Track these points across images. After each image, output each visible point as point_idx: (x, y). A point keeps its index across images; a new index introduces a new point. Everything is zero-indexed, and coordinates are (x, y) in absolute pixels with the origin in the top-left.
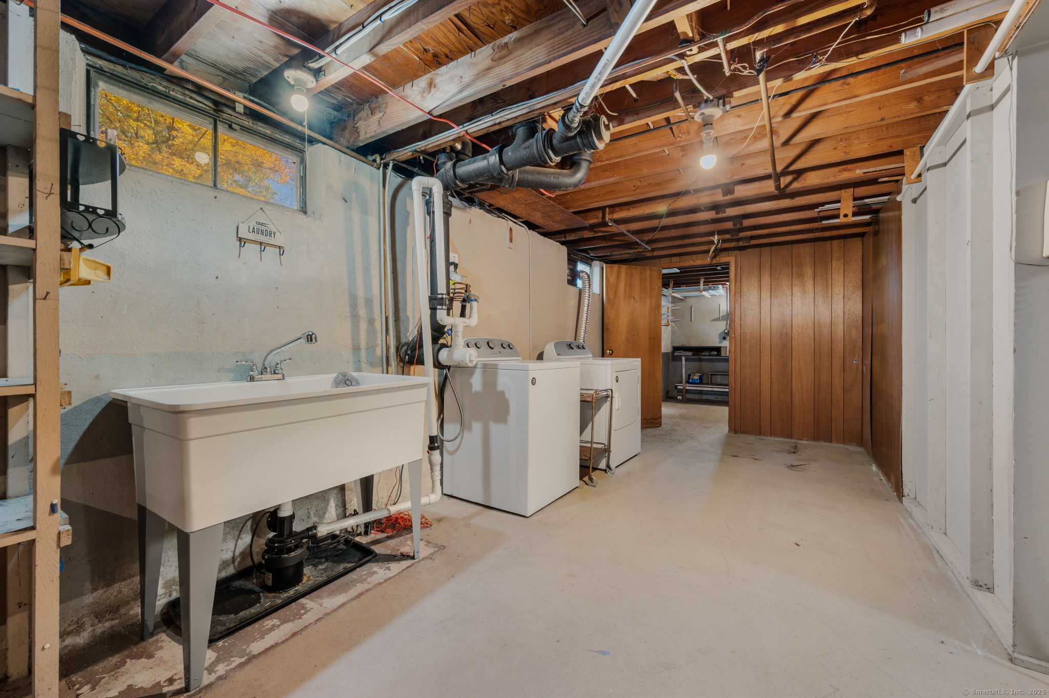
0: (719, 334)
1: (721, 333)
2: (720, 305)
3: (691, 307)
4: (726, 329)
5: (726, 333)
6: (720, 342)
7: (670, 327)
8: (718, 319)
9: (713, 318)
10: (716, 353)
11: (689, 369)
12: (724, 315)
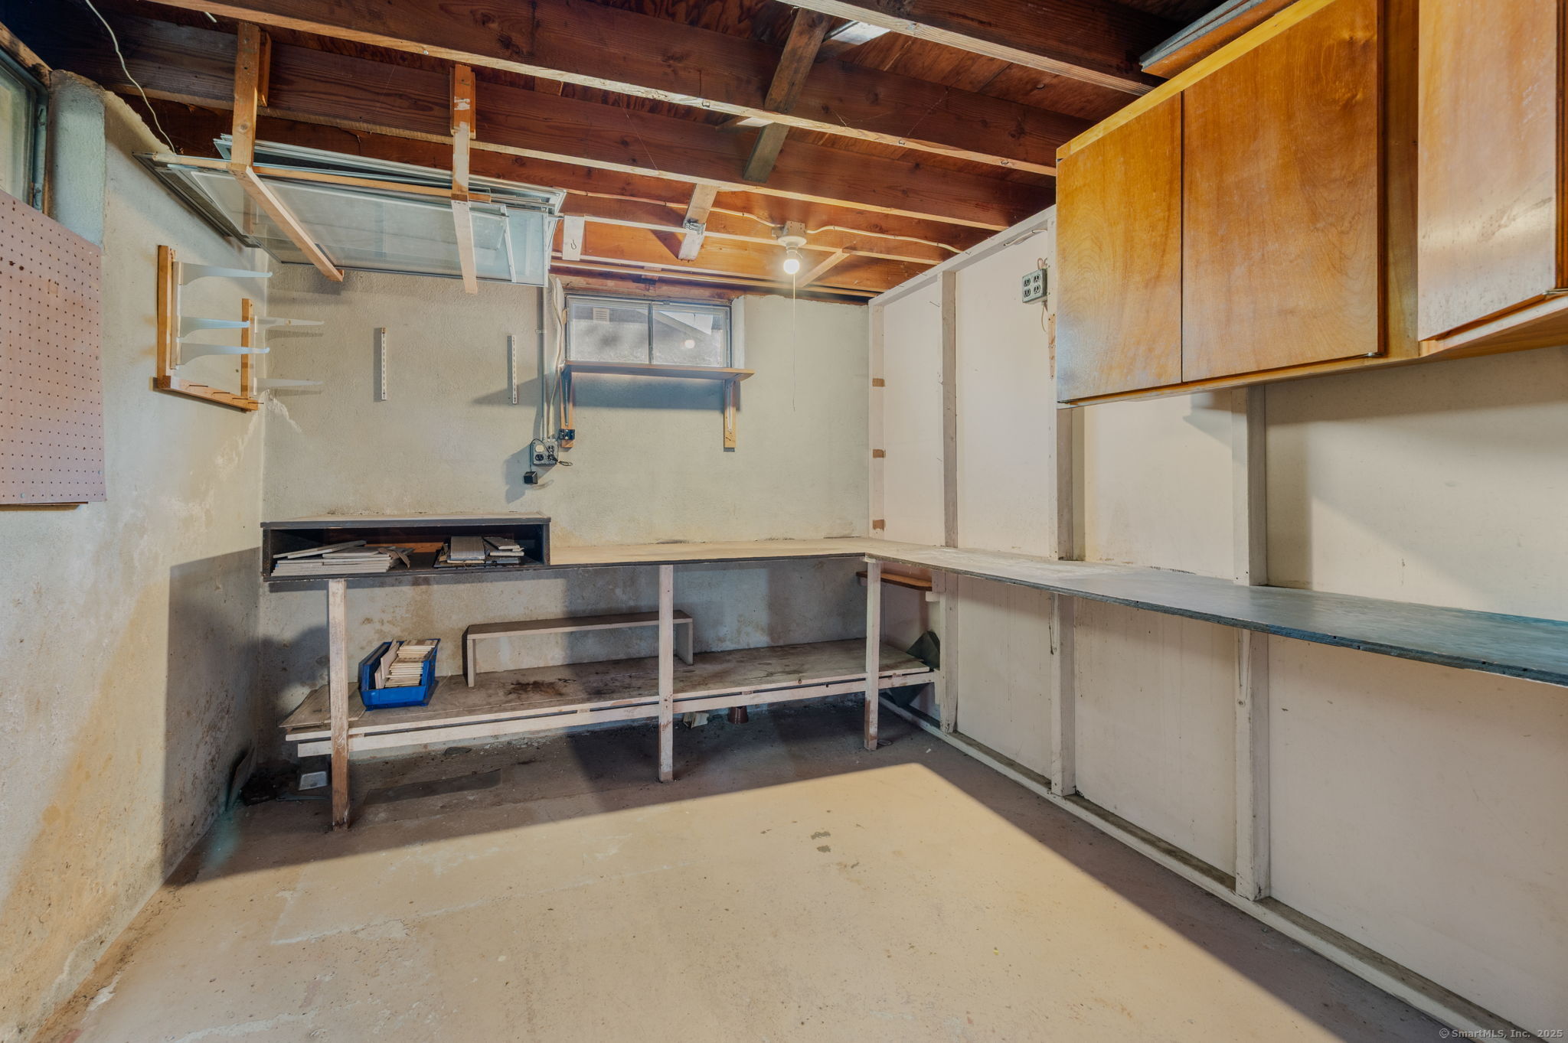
0: (508, 462)
1: (515, 458)
2: (509, 339)
3: (379, 333)
4: (537, 439)
5: (540, 457)
6: (511, 497)
7: (256, 420)
8: (503, 398)
9: (483, 392)
10: (517, 551)
11: (368, 620)
12: (526, 384)
